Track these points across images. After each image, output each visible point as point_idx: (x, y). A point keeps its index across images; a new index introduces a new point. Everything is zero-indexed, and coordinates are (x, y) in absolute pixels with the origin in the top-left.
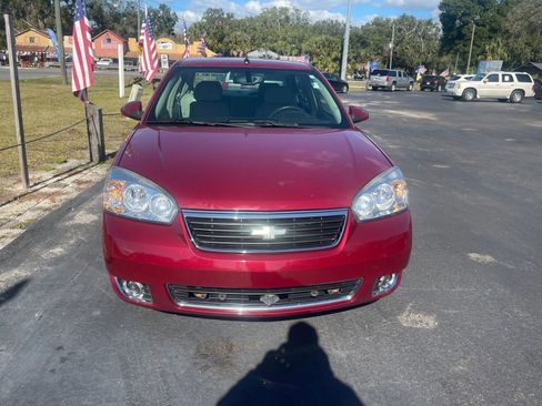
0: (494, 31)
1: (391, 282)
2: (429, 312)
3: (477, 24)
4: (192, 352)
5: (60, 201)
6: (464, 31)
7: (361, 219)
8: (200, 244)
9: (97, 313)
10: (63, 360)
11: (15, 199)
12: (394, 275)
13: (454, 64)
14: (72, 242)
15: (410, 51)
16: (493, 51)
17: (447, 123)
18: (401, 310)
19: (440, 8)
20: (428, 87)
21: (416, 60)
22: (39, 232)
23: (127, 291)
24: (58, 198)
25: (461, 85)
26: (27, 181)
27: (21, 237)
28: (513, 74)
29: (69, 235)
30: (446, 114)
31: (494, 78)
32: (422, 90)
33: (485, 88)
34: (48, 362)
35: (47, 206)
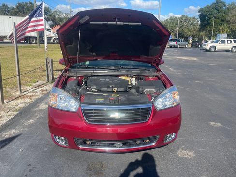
0: (223, 21)
1: (173, 137)
2: (191, 150)
3: (215, 18)
4: (85, 168)
5: (34, 99)
6: (210, 21)
7: (158, 109)
8: (89, 121)
9: (46, 149)
10: (31, 170)
11: (15, 98)
12: (174, 134)
13: (206, 35)
14: (37, 117)
15: (186, 31)
16: (223, 30)
17: (203, 62)
18: (178, 149)
19: (199, 12)
20: (194, 46)
21: (189, 34)
22: (24, 113)
23: (58, 140)
24: (33, 98)
25: (209, 45)
26: (21, 90)
27: (17, 115)
28: (232, 40)
29: (36, 114)
30: (202, 58)
31: (223, 42)
32: (192, 47)
33: (219, 46)
34: (24, 171)
35: (28, 101)
